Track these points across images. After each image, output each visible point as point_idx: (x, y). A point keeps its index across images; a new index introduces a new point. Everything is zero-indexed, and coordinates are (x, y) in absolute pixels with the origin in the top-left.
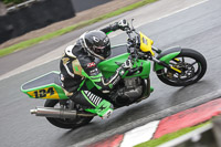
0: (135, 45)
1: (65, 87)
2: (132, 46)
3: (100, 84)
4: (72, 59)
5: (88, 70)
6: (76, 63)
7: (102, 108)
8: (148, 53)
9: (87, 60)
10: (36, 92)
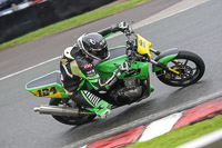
0: (133, 47)
1: (66, 87)
2: (130, 49)
3: (96, 84)
4: (70, 61)
5: (85, 71)
6: (74, 65)
7: (100, 108)
8: (146, 55)
9: (84, 61)
10: (39, 91)
